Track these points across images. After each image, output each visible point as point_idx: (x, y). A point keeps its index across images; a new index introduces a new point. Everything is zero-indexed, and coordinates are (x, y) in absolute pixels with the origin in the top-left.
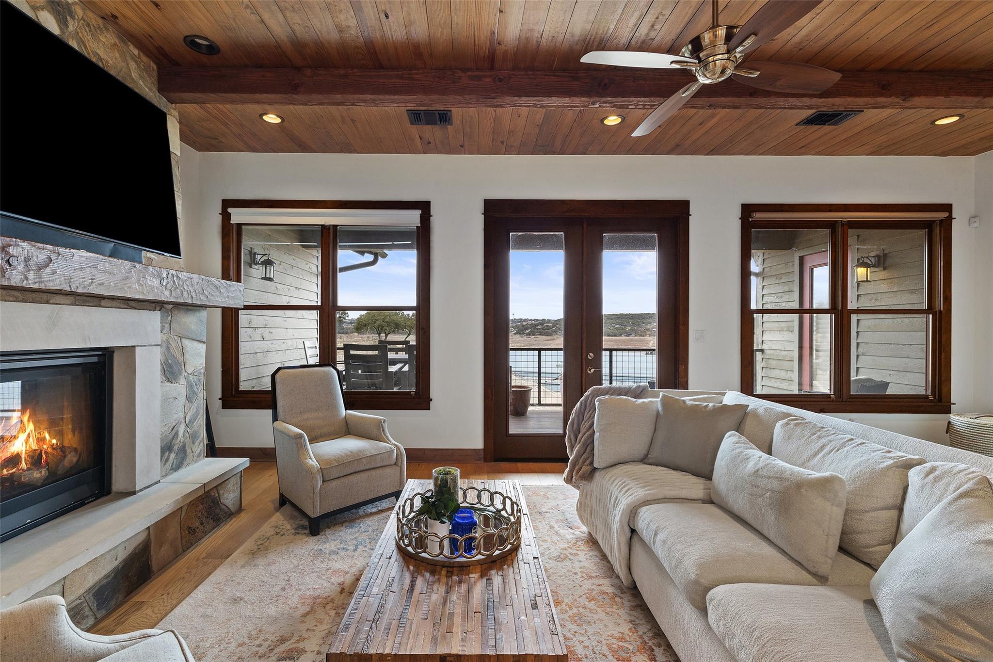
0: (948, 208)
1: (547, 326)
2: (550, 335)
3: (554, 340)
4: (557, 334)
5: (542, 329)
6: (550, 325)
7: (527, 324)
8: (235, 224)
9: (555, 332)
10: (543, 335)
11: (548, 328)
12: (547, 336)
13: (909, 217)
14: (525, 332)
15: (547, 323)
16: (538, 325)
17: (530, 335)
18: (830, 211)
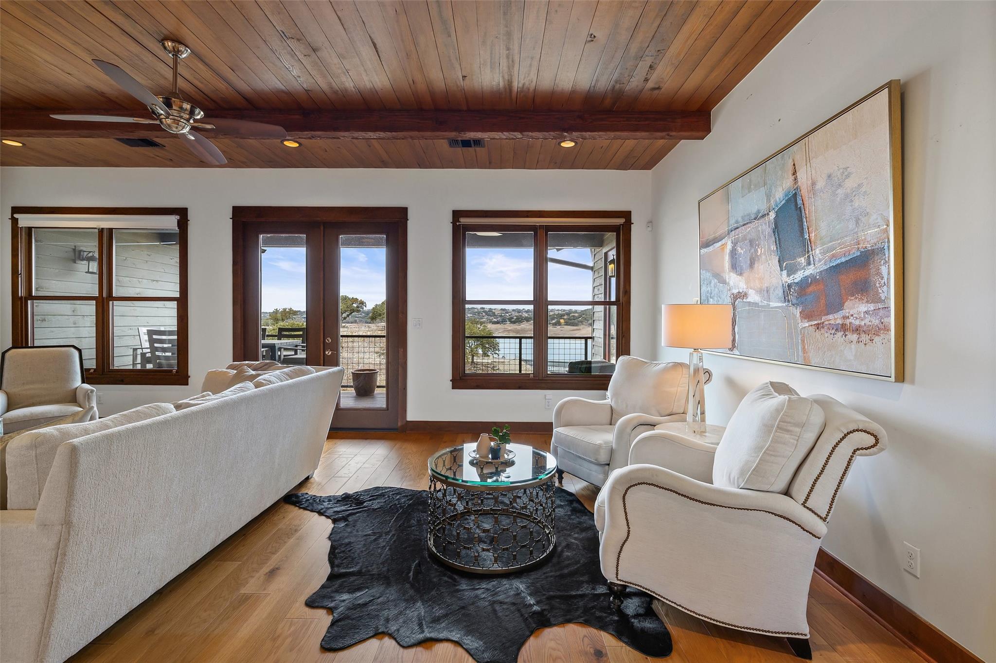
0: (626, 215)
1: (573, 316)
2: (576, 325)
3: (579, 330)
4: (583, 324)
5: (569, 319)
6: (576, 315)
7: (554, 315)
8: (25, 227)
9: (582, 322)
10: (569, 325)
11: (574, 318)
12: (574, 326)
13: (595, 222)
14: (551, 322)
15: (573, 313)
16: (564, 316)
17: (556, 325)
18: (527, 217)
